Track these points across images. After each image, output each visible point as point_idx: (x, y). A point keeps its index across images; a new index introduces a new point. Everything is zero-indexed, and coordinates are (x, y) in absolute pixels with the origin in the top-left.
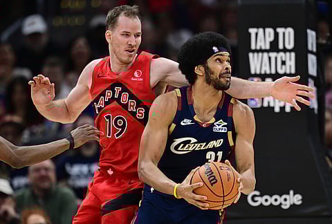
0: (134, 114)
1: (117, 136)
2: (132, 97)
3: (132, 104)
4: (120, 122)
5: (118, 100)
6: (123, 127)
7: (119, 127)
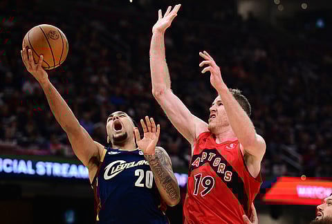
0: (222, 176)
1: (203, 194)
2: (223, 161)
3: (222, 167)
4: (208, 182)
5: (211, 163)
6: (209, 187)
7: (206, 186)
